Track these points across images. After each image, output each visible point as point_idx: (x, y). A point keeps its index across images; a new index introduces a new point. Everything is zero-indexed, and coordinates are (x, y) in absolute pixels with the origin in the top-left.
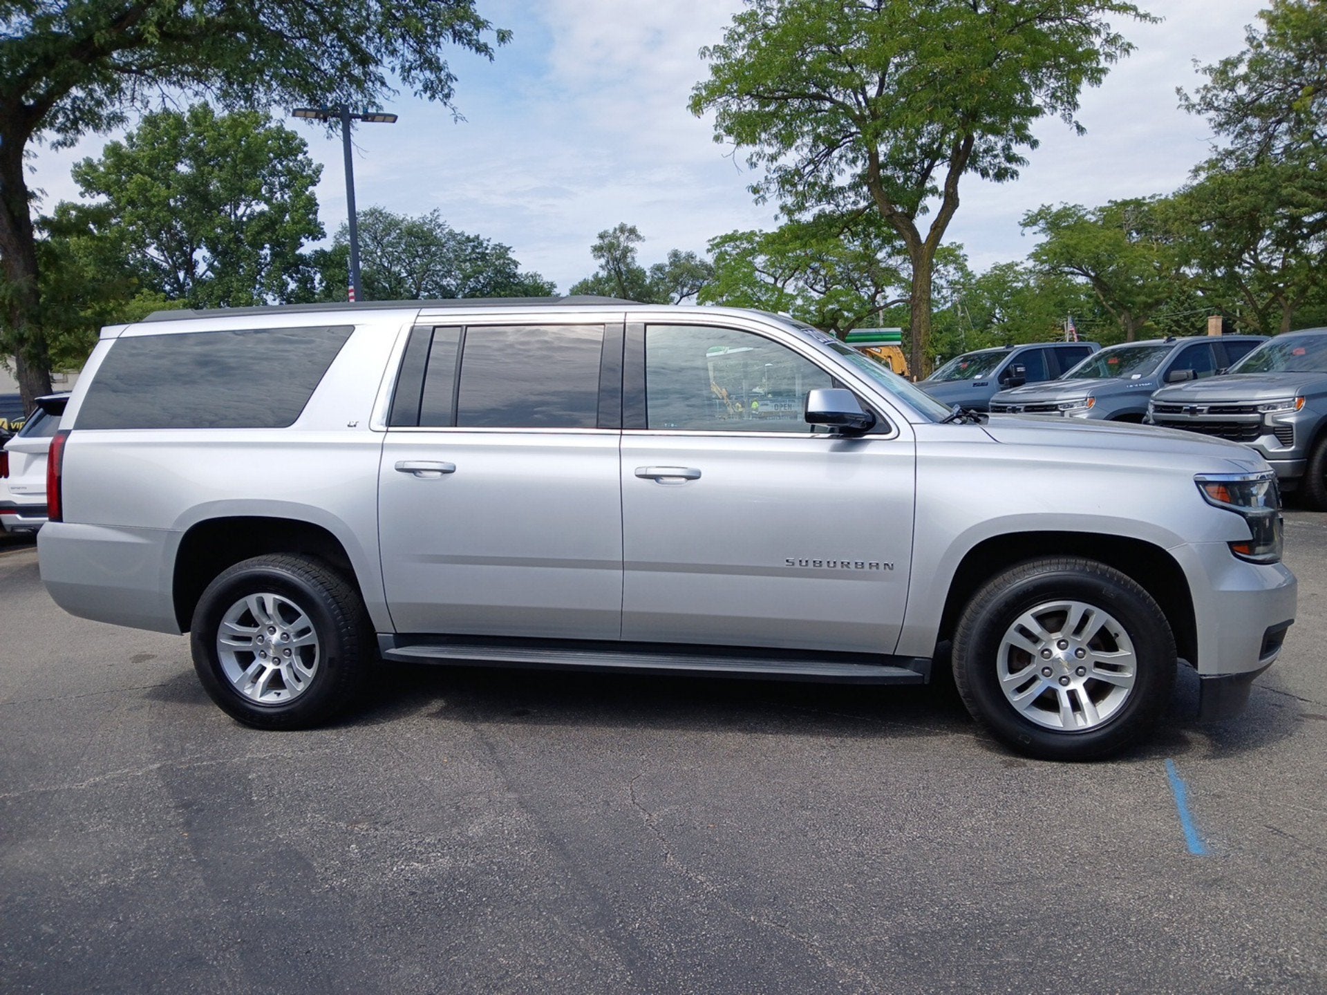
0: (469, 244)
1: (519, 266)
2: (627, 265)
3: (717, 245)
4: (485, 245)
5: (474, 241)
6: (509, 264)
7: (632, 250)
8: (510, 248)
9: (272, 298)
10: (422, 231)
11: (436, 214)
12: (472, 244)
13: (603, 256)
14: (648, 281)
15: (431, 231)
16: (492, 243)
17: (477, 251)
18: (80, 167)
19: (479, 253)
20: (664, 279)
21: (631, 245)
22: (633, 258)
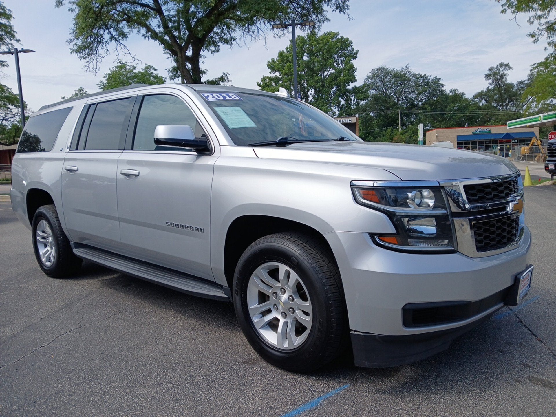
0: (421, 78)
1: (444, 86)
2: (503, 82)
3: (536, 67)
4: (428, 78)
5: (424, 77)
6: (439, 86)
7: (505, 75)
8: (440, 78)
9: (334, 108)
10: (401, 75)
11: (408, 66)
12: (423, 78)
13: (491, 79)
14: (515, 89)
15: (405, 74)
16: (432, 77)
17: (425, 81)
18: (270, 62)
19: (425, 82)
20: (524, 87)
21: (506, 72)
22: (506, 79)
